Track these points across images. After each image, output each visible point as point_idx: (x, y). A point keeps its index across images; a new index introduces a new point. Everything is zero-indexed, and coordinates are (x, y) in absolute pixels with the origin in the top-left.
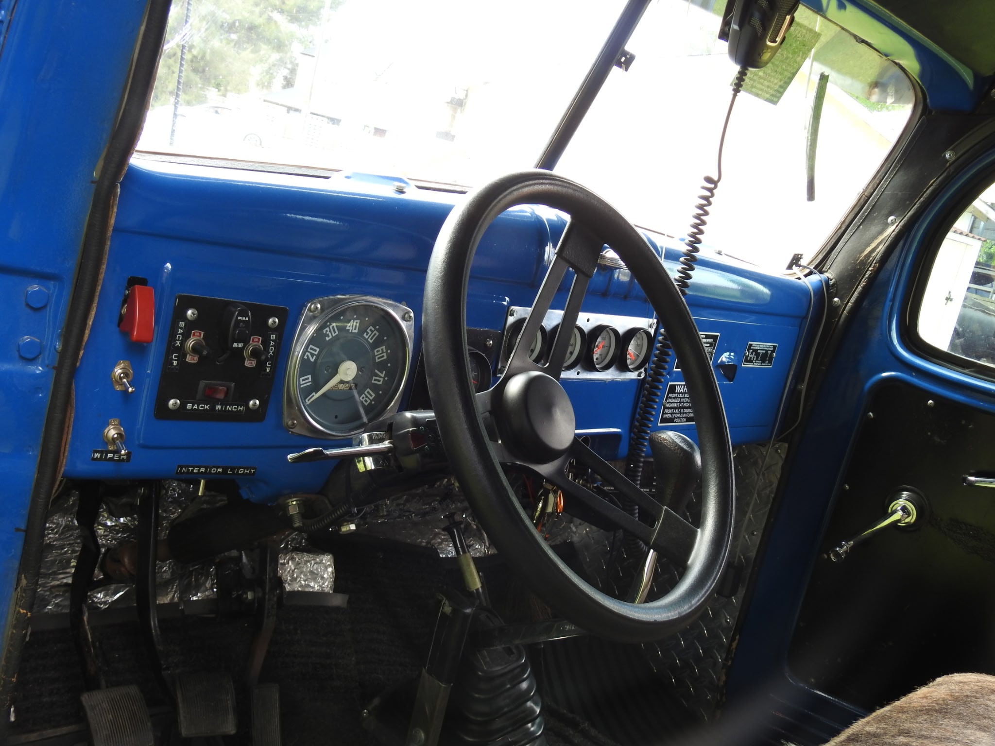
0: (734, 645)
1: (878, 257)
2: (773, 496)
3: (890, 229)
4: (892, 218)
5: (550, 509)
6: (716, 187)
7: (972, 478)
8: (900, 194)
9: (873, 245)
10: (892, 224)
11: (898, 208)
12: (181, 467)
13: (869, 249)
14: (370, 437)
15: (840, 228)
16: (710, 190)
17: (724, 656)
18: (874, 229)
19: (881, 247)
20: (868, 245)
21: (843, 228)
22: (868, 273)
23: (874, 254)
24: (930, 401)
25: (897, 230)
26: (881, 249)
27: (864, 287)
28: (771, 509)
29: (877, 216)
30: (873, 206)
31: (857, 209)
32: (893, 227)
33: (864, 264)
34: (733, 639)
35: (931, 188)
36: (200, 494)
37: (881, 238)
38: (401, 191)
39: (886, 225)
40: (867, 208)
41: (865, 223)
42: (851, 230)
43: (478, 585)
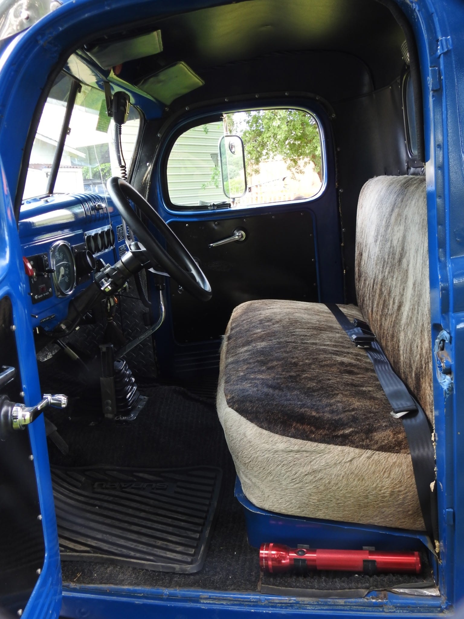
0: (155, 344)
1: (149, 180)
2: (146, 282)
3: (149, 168)
4: (148, 164)
5: (112, 304)
6: (126, 168)
7: (211, 245)
8: (147, 154)
9: (145, 176)
10: (149, 166)
11: (149, 160)
12: (41, 320)
13: (144, 178)
14: (105, 280)
15: (130, 173)
16: (124, 170)
17: (152, 351)
18: (143, 170)
19: (148, 176)
20: (144, 176)
21: (131, 173)
22: (148, 187)
23: (147, 179)
24: (187, 225)
25: (152, 168)
26: (149, 176)
27: (149, 192)
28: (148, 288)
29: (142, 165)
30: (139, 161)
31: (133, 164)
32: (150, 167)
33: (145, 184)
34: (153, 343)
35: (158, 149)
36: (38, 333)
37: (147, 172)
38: (47, 201)
39: (147, 167)
40: (137, 163)
41: (139, 168)
42: (135, 172)
43: (77, 357)
